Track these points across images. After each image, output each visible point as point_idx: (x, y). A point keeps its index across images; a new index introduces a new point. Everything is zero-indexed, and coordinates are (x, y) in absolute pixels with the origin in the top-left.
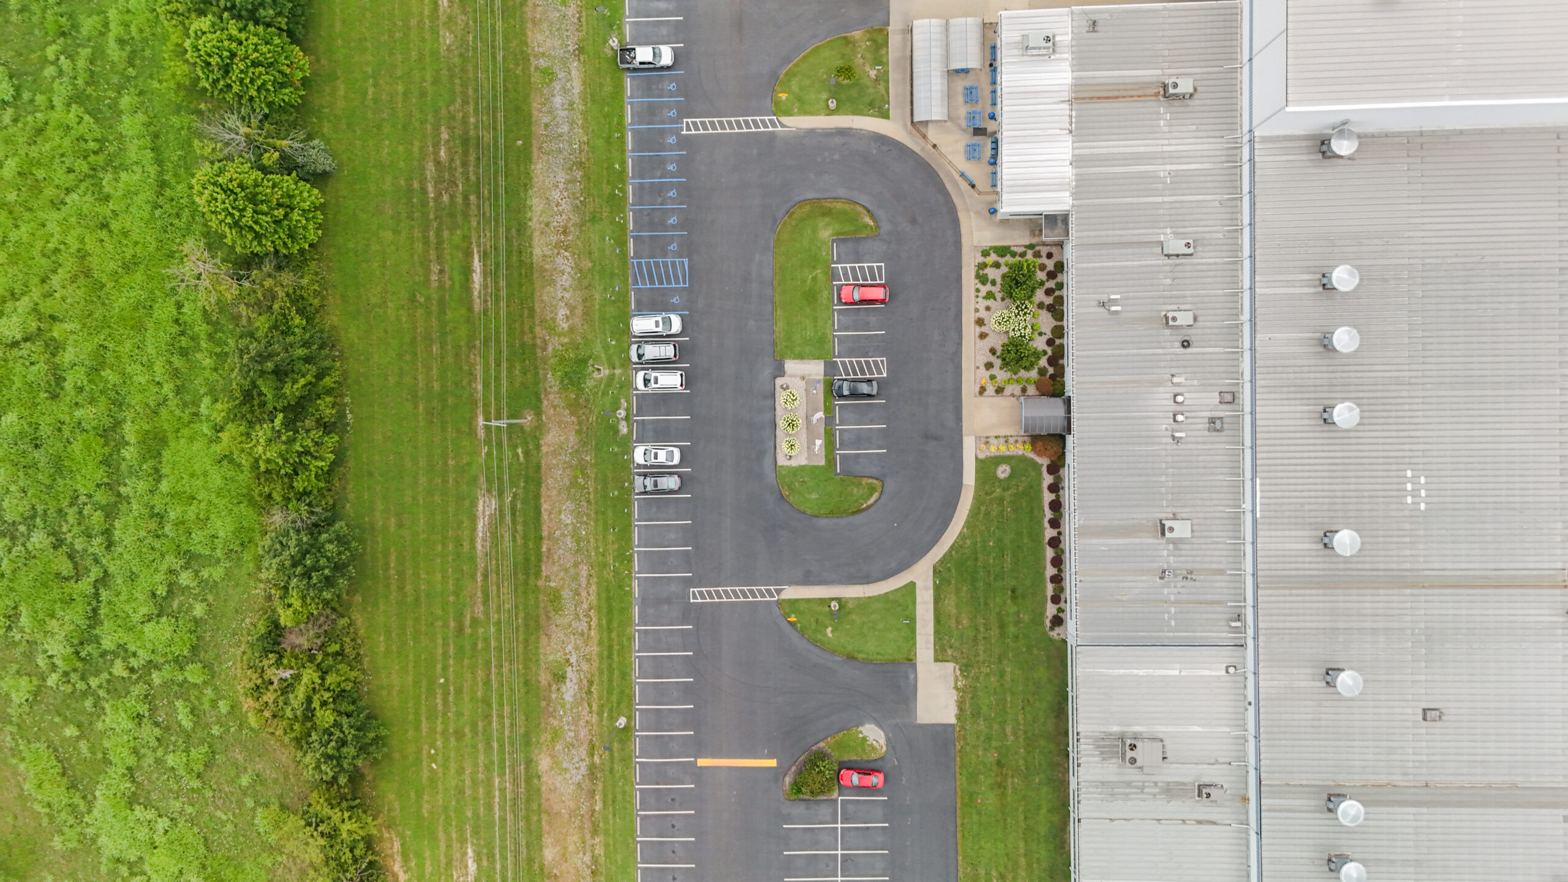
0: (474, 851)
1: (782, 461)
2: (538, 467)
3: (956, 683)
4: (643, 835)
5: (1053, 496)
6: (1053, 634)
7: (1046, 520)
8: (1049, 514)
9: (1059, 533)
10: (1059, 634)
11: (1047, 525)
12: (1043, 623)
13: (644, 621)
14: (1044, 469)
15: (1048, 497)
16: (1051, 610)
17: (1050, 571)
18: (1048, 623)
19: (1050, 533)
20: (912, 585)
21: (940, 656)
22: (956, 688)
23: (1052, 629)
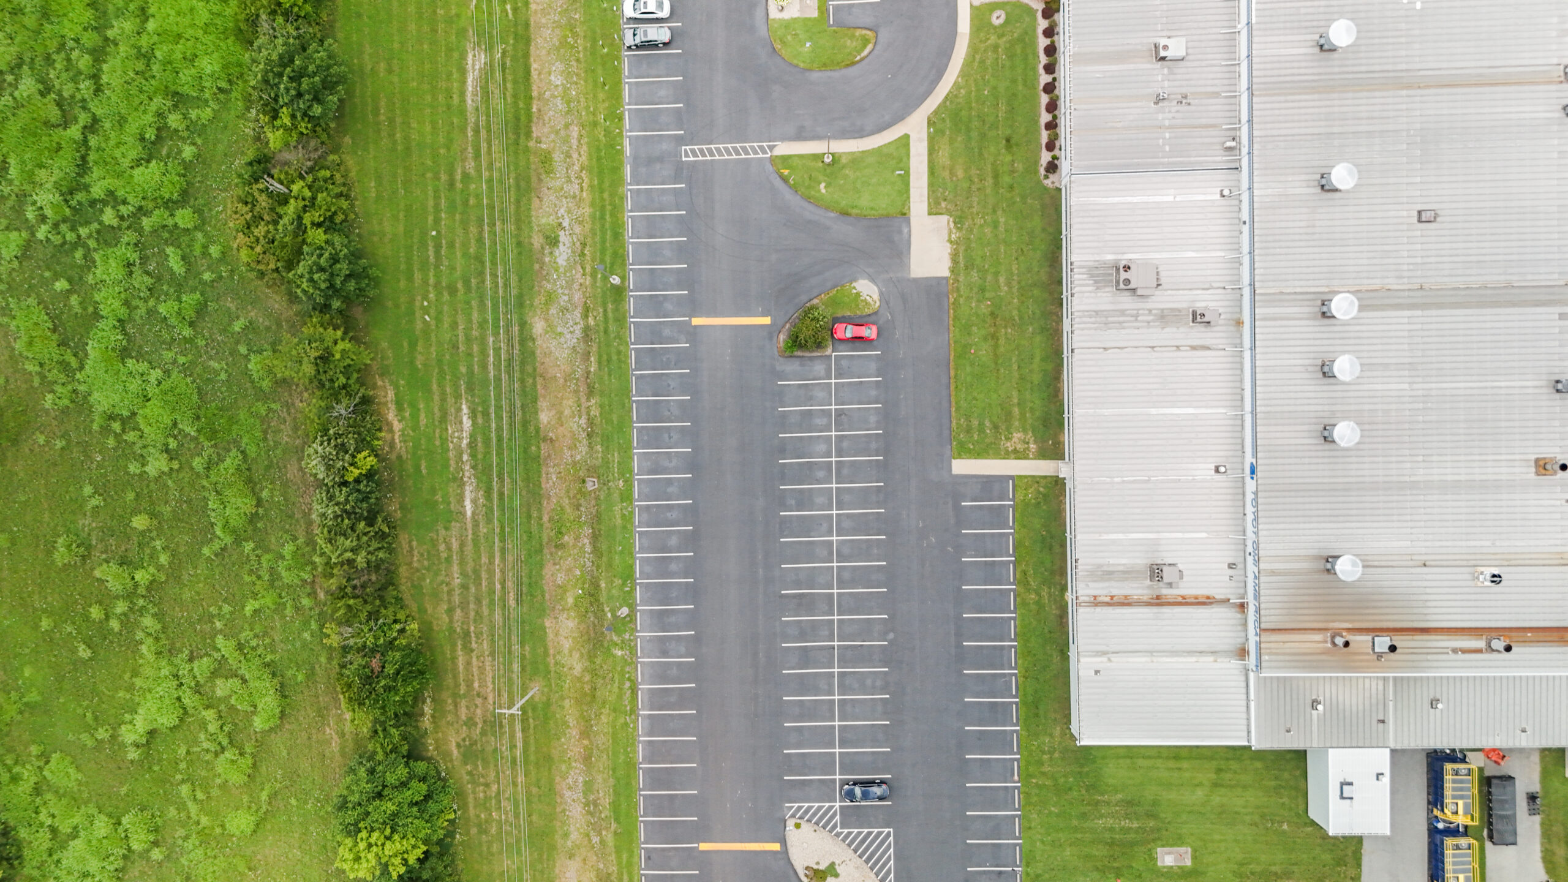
0: (469, 408)
1: (774, 14)
2: (527, 25)
3: (950, 235)
4: (639, 394)
5: (1048, 41)
6: (1048, 183)
7: (1041, 66)
8: (1043, 59)
9: (1054, 79)
10: (1053, 183)
11: (1042, 71)
12: (1036, 172)
13: (636, 180)
14: (1039, 14)
15: (1043, 42)
16: (1046, 157)
17: (1046, 117)
18: (1042, 171)
19: (1045, 79)
20: (907, 137)
21: (934, 210)
22: (950, 241)
23: (1046, 177)
